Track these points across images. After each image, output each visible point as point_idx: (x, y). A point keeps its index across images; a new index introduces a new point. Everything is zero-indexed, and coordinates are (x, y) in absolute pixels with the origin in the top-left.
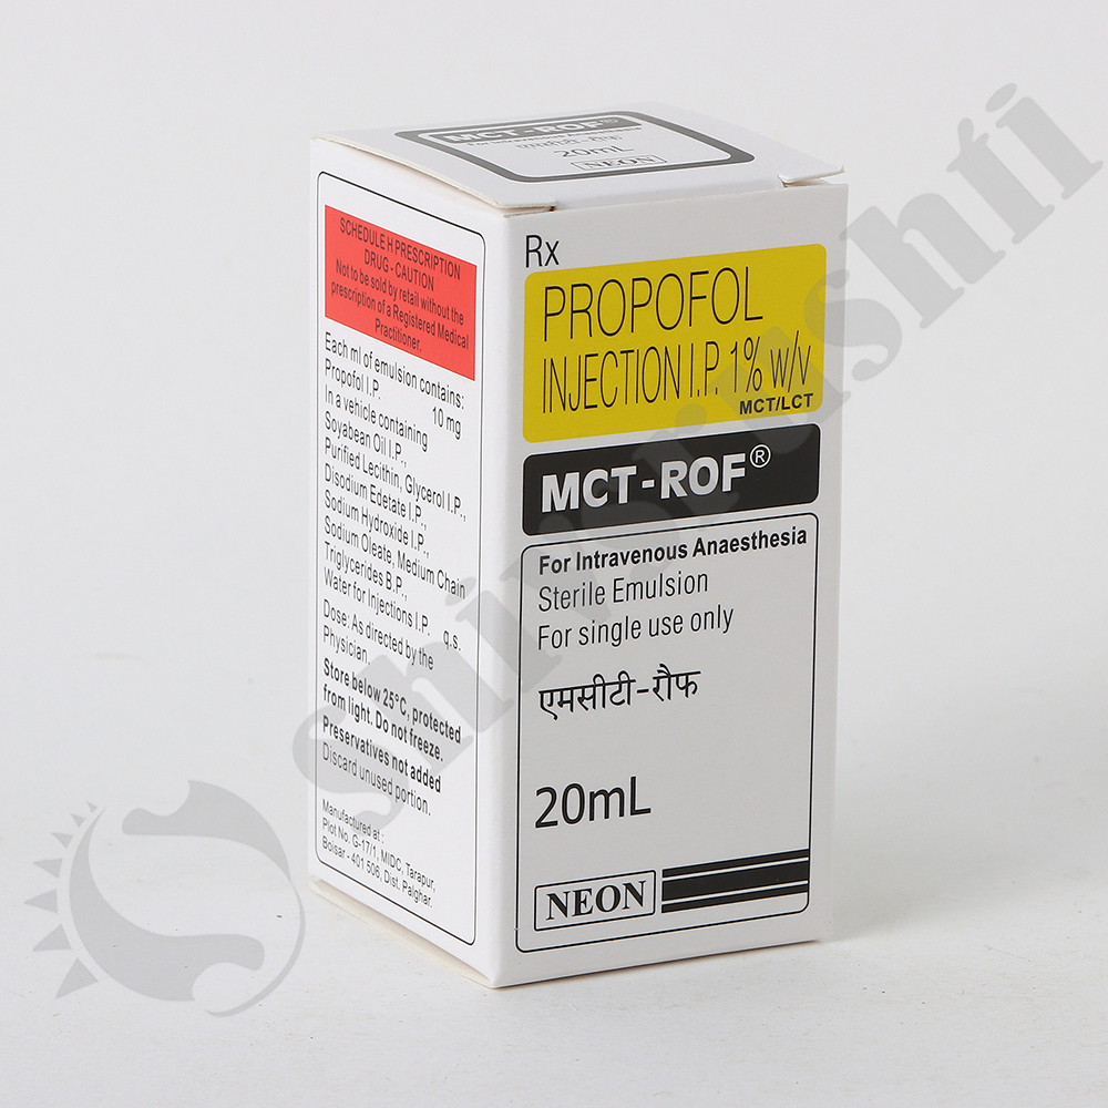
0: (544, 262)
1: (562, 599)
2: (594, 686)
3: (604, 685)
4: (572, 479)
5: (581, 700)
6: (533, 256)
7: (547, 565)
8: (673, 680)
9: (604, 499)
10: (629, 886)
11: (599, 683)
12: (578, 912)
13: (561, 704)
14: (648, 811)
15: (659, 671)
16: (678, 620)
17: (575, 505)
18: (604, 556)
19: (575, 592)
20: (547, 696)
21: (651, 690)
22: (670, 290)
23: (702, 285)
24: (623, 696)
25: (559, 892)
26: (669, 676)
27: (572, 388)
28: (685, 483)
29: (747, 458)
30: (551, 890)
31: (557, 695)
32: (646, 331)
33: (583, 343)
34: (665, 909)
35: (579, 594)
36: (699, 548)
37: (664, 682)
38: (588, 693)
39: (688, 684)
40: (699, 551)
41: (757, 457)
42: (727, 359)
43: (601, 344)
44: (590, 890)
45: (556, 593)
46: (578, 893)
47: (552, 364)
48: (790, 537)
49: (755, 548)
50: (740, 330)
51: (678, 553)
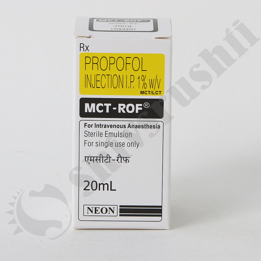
0: (85, 50)
1: (91, 134)
2: (100, 157)
3: (103, 157)
4: (93, 105)
5: (96, 160)
6: (82, 49)
7: (86, 125)
8: (122, 158)
9: (102, 111)
10: (110, 208)
12: (96, 213)
13: (91, 160)
14: (115, 190)
15: (118, 156)
16: (123, 144)
17: (94, 111)
18: (102, 125)
19: (94, 133)
20: (87, 158)
21: (116, 160)
22: (120, 62)
23: (129, 61)
24: (108, 160)
25: (90, 207)
27: (93, 82)
28: (125, 109)
30: (88, 206)
31: (89, 158)
32: (113, 70)
33: (96, 71)
34: (120, 215)
35: (95, 134)
36: (129, 126)
37: (120, 159)
38: (98, 158)
39: (126, 160)
40: (129, 127)
41: (146, 105)
42: (136, 80)
43: (101, 72)
44: (99, 208)
45: (89, 133)
46: (96, 208)
47: (87, 76)
48: (156, 127)
49: (145, 128)
50: (140, 73)
51: (123, 127)
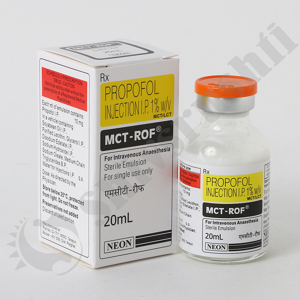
0: (105, 80)
1: (110, 167)
2: (118, 190)
4: (112, 136)
5: (115, 193)
6: (102, 79)
7: (106, 159)
8: (138, 187)
9: (120, 141)
10: (127, 241)
11: (120, 189)
12: (115, 248)
13: (110, 194)
14: (132, 221)
15: (134, 185)
16: (139, 172)
17: (113, 143)
18: (121, 156)
19: (114, 165)
20: (107, 192)
21: (132, 190)
22: (136, 87)
23: (144, 85)
24: (125, 192)
25: (110, 243)
26: (137, 186)
27: (112, 113)
28: (140, 136)
29: (156, 129)
30: (108, 243)
31: (109, 192)
32: (130, 98)
33: (115, 101)
34: (136, 246)
35: (115, 166)
37: (136, 188)
39: (141, 188)
40: (144, 154)
41: (158, 129)
42: (150, 104)
43: (119, 101)
44: (118, 242)
45: (109, 166)
46: (115, 243)
47: (107, 107)
48: (166, 150)
49: (158, 153)
50: (154, 96)
51: (139, 154)
